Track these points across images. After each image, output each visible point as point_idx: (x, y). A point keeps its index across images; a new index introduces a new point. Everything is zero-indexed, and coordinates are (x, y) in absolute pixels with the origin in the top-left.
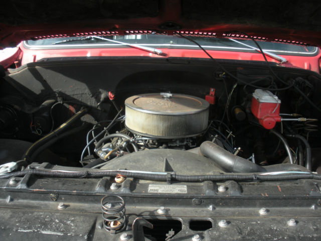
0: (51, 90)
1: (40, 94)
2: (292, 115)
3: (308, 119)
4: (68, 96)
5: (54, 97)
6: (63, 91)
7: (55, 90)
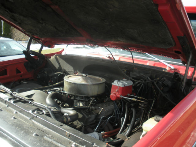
0: (61, 68)
1: (58, 69)
2: (138, 97)
3: (137, 100)
4: (66, 72)
5: (62, 71)
6: (65, 69)
7: (63, 68)
